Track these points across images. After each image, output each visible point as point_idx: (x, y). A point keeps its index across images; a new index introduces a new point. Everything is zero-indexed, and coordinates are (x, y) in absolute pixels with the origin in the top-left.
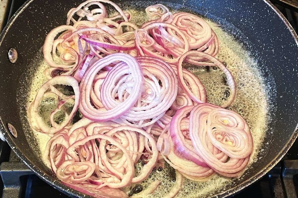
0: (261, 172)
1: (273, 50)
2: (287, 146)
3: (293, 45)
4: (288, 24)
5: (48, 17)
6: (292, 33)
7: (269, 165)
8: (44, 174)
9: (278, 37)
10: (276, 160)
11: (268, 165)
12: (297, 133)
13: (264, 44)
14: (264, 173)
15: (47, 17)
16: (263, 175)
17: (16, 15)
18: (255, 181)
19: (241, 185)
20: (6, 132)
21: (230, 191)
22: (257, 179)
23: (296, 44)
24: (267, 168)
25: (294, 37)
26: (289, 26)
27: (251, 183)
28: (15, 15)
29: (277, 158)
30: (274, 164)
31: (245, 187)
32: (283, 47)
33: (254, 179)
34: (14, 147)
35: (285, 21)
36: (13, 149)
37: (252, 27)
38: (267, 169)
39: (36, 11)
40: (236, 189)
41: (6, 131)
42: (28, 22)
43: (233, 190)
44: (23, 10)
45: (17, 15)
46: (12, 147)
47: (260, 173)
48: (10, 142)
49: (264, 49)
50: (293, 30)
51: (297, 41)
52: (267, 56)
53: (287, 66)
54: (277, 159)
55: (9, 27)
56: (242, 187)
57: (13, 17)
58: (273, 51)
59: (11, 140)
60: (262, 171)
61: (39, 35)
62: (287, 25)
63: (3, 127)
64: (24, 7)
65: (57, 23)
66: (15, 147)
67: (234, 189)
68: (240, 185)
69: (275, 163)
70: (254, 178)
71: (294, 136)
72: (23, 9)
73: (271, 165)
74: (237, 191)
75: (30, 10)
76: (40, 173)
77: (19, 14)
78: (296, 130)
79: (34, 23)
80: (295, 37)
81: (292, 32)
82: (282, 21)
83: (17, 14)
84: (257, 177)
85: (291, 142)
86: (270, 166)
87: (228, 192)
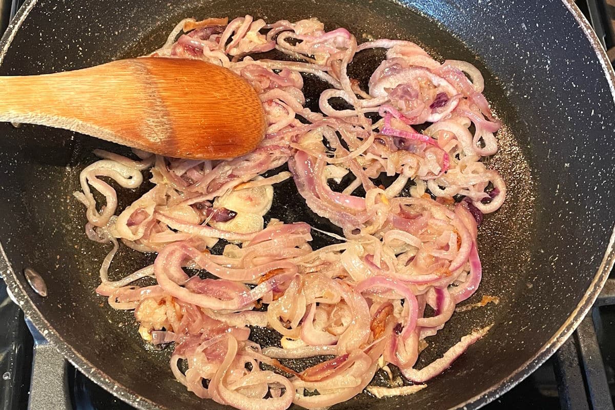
0: (547, 349)
1: (547, 67)
2: (593, 288)
3: (592, 62)
4: (581, 18)
5: (81, 17)
6: (590, 37)
7: (562, 333)
8: (116, 387)
9: (557, 42)
10: (574, 320)
11: (560, 333)
12: (610, 260)
13: (528, 53)
14: (553, 351)
15: (79, 17)
16: (550, 355)
17: (14, 27)
18: (537, 368)
19: (511, 378)
20: (26, 297)
21: (489, 393)
22: (540, 365)
23: (599, 62)
24: (557, 339)
25: (594, 46)
26: (583, 22)
27: (529, 374)
28: (11, 26)
29: (575, 317)
30: (572, 329)
31: (517, 383)
32: (568, 63)
33: (534, 364)
34: (46, 332)
35: (574, 12)
36: (44, 335)
37: (503, 17)
38: (558, 341)
39: (55, 8)
40: (501, 389)
41: (24, 296)
42: (41, 34)
43: (495, 391)
44: (28, 13)
45: (17, 26)
46: (43, 332)
47: (545, 350)
48: (37, 320)
49: (527, 62)
50: (591, 29)
51: (600, 55)
52: (534, 77)
53: (578, 103)
54: (576, 319)
55: (3, 55)
56: (511, 384)
57: (7, 30)
58: (546, 69)
59: (39, 316)
60: (548, 346)
61: (66, 58)
62: (578, 19)
63: (18, 287)
64: (28, 5)
65: (100, 25)
66: (48, 330)
67: (497, 390)
68: (508, 378)
69: (571, 327)
70: (534, 362)
71: (605, 267)
72: (27, 10)
73: (566, 331)
74: (503, 393)
75: (43, 9)
76: (106, 384)
77: (19, 23)
78: (609, 253)
79: (53, 35)
80: (596, 46)
81: (589, 35)
82: (567, 9)
83: (16, 24)
84: (539, 359)
85: (601, 279)
86: (562, 335)
87: (486, 397)
